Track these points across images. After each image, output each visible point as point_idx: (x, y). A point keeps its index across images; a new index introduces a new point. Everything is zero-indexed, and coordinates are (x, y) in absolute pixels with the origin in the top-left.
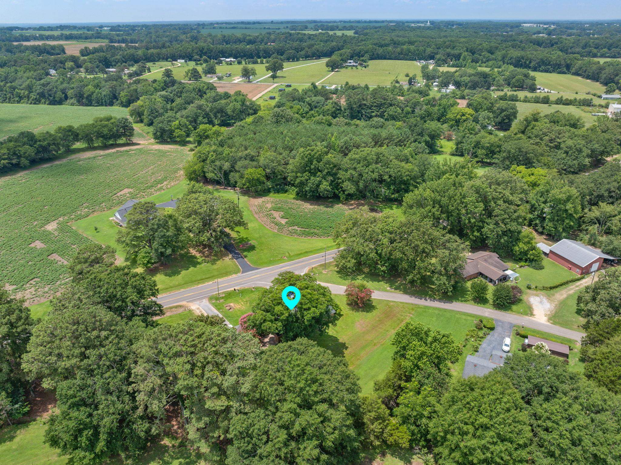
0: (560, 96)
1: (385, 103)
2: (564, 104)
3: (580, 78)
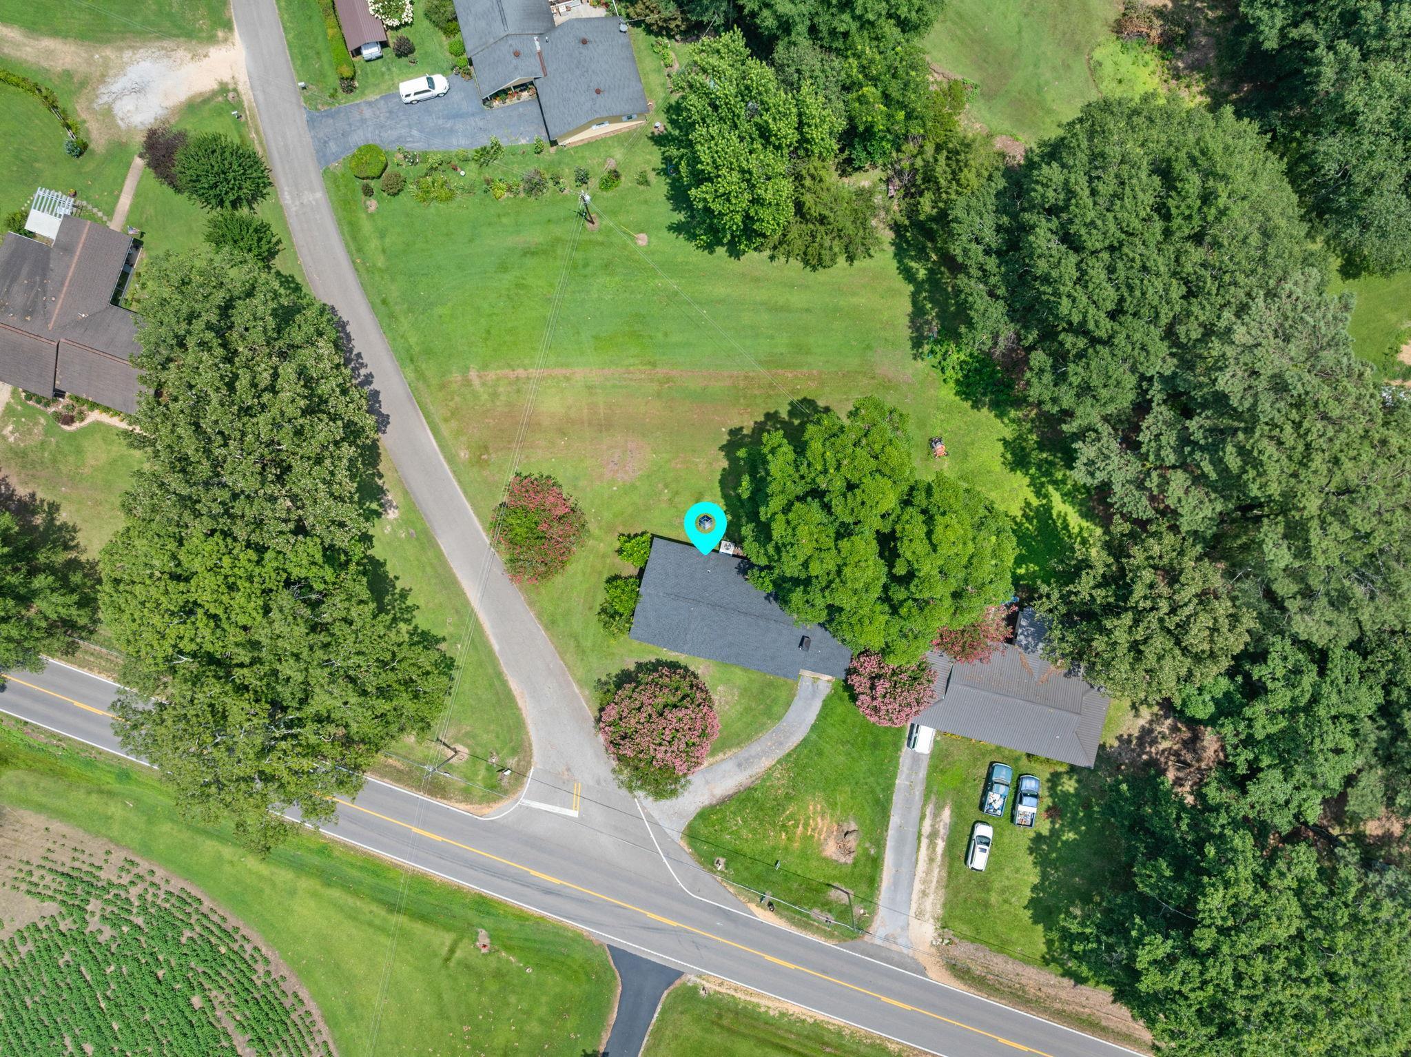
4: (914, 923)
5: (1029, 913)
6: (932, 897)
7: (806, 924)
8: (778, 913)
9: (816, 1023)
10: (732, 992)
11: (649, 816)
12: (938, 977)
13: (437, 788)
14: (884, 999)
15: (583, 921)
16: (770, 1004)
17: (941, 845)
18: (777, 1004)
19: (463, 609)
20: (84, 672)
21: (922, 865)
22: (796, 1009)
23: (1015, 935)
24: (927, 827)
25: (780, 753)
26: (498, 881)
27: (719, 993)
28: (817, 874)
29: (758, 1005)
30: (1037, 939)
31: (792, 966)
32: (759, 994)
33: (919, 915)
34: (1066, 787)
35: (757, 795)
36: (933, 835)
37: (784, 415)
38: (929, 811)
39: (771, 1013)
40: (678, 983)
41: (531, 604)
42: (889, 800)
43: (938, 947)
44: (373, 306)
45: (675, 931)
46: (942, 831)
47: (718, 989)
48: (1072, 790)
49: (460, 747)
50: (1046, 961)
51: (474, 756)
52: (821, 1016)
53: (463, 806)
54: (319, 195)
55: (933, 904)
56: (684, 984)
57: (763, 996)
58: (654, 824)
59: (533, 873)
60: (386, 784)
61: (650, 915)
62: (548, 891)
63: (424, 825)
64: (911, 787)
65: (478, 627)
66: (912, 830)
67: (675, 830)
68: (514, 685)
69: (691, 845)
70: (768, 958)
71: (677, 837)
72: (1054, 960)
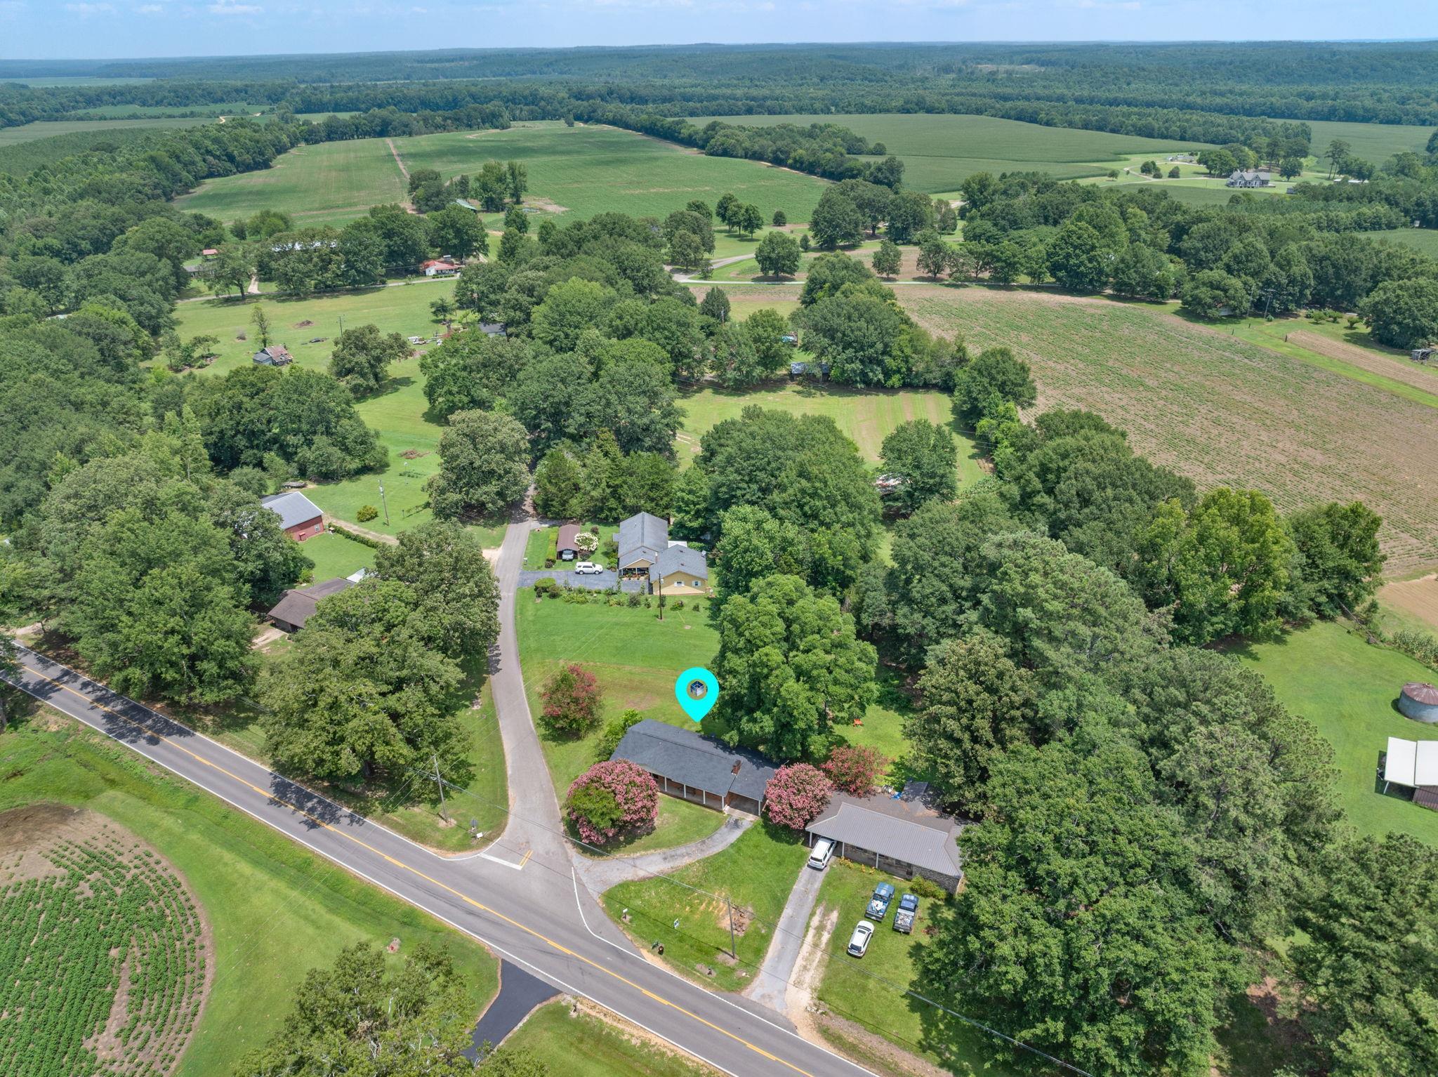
4: (791, 989)
5: (907, 1002)
6: (812, 972)
7: (688, 972)
8: (665, 960)
9: (675, 1059)
10: (602, 1017)
11: (579, 880)
12: (807, 1035)
13: (420, 838)
14: (750, 1046)
16: (635, 1032)
17: (826, 937)
18: (641, 1034)
20: (219, 744)
21: (806, 948)
22: (658, 1040)
23: (891, 1018)
24: (815, 921)
25: (700, 856)
26: (432, 899)
27: (589, 1015)
28: (709, 938)
29: (622, 1032)
30: (914, 1027)
31: (666, 1003)
32: (626, 1021)
33: (798, 984)
34: (945, 915)
35: (673, 879)
36: (820, 929)
38: (819, 911)
39: (633, 1041)
40: (553, 1000)
41: (546, 756)
42: (785, 898)
43: (812, 1014)
44: (517, 631)
45: (567, 958)
46: (829, 927)
47: (588, 1011)
48: (950, 918)
49: (451, 820)
50: (924, 1047)
51: (459, 826)
52: (683, 1051)
53: (434, 850)
54: (511, 594)
55: (813, 977)
56: (559, 1002)
57: (629, 1024)
58: (581, 884)
59: (465, 898)
61: (550, 942)
62: (471, 913)
63: (396, 855)
64: (806, 892)
66: (801, 922)
67: (595, 892)
68: (511, 793)
69: (606, 903)
70: (644, 994)
71: (596, 896)
72: (930, 1047)
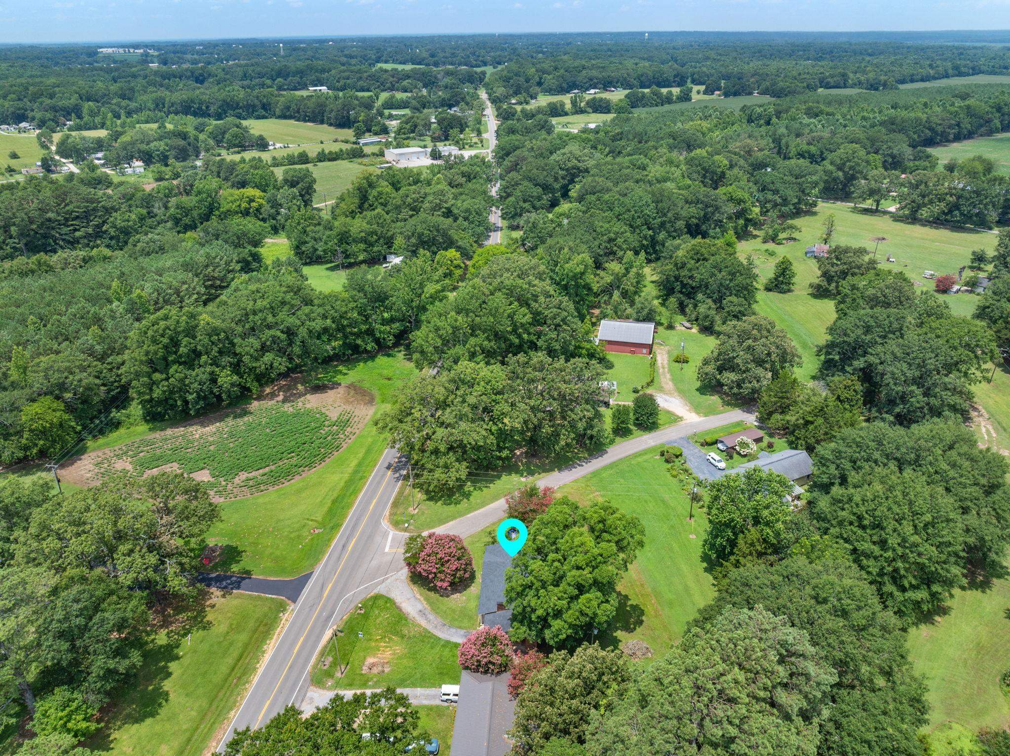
0: (320, 150)
1: (94, 209)
2: (330, 160)
3: (292, 122)
7: (322, 654)
8: (330, 639)
9: (255, 669)
10: (281, 627)
11: (387, 579)
13: (395, 504)
14: (267, 702)
15: (327, 561)
16: (271, 645)
18: (271, 648)
19: (483, 504)
22: (267, 657)
25: (430, 628)
27: (281, 621)
28: (355, 657)
29: (272, 639)
31: (295, 651)
32: (279, 638)
35: (403, 622)
37: (630, 603)
39: (265, 646)
40: (289, 601)
45: (320, 596)
47: (284, 620)
49: (417, 511)
51: (413, 515)
52: (260, 671)
53: (388, 514)
56: (288, 605)
57: (277, 640)
58: (383, 581)
59: (354, 540)
60: (397, 490)
61: (331, 584)
62: (339, 558)
63: (378, 503)
65: (476, 510)
67: (380, 590)
69: (371, 597)
70: (302, 639)
71: (376, 591)
